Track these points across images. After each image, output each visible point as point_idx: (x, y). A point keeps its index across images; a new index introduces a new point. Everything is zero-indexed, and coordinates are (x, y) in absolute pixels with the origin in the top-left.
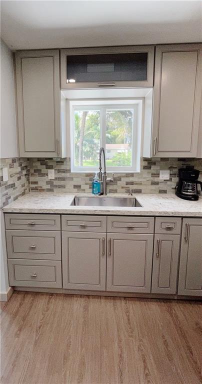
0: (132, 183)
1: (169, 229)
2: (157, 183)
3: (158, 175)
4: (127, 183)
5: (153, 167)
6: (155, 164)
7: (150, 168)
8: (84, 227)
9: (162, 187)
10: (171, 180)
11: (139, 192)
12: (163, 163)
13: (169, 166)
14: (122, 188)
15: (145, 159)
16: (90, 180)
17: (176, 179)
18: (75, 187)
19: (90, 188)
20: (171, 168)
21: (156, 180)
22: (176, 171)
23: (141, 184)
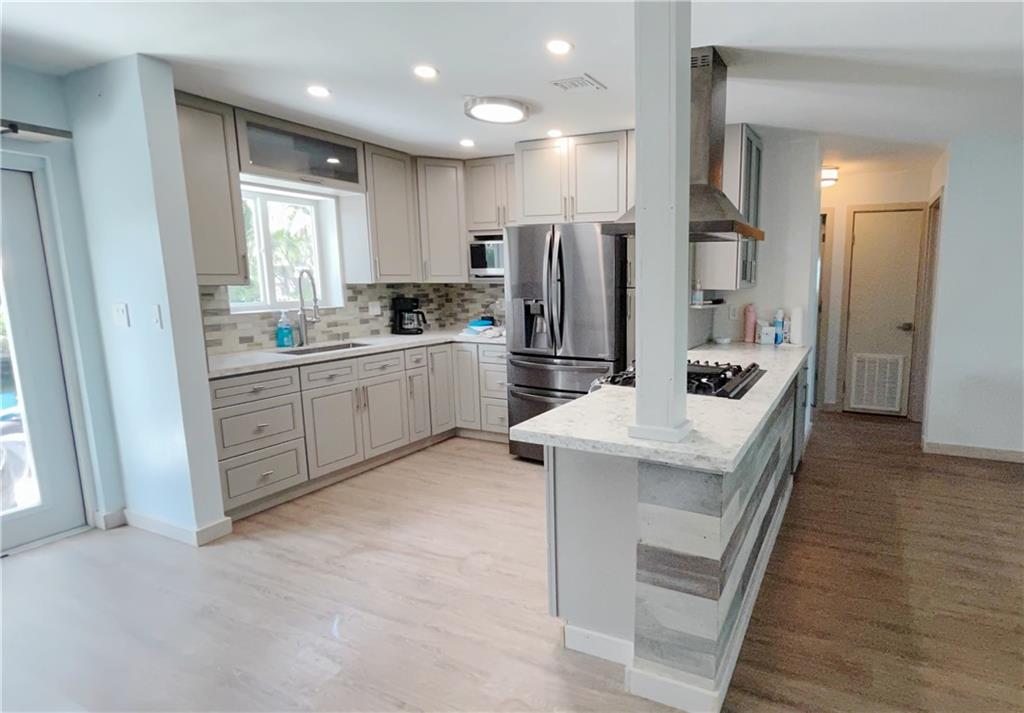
0: (335, 324)
1: (417, 361)
2: (367, 321)
3: (366, 309)
4: (329, 325)
5: (359, 297)
6: (360, 292)
7: (356, 299)
9: (374, 325)
10: (382, 315)
12: (370, 292)
13: (378, 295)
14: (323, 332)
15: (348, 287)
16: (270, 325)
17: (388, 314)
18: (243, 340)
19: (271, 339)
20: (381, 298)
21: (365, 316)
22: (387, 302)
23: (347, 324)
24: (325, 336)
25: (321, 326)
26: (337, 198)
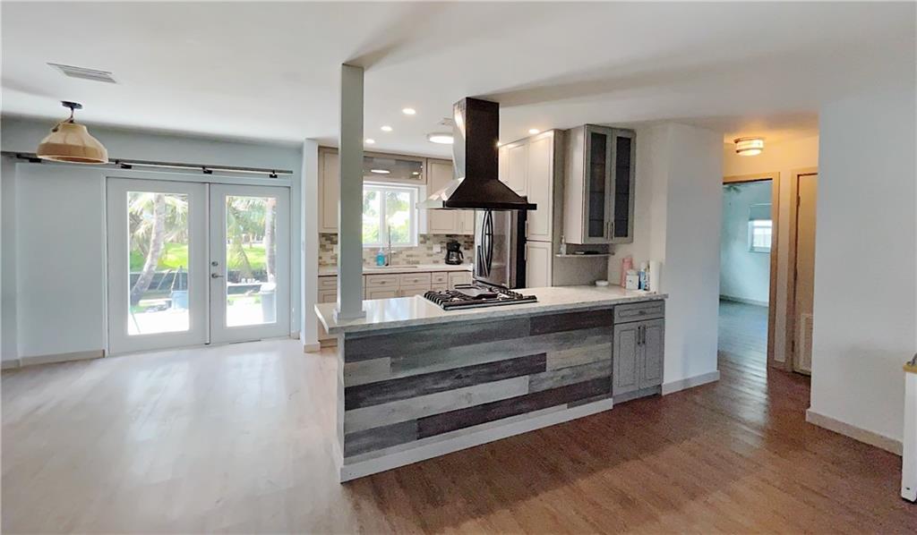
0: (411, 256)
1: (440, 280)
2: (431, 255)
3: (432, 248)
4: (408, 256)
5: (428, 242)
6: (429, 239)
7: (425, 243)
8: (383, 283)
9: (435, 258)
10: (441, 252)
11: (418, 263)
12: (436, 238)
13: (440, 241)
14: (404, 260)
15: (422, 236)
17: (445, 252)
20: (442, 242)
21: (430, 252)
22: (445, 245)
23: (418, 256)
24: (405, 262)
25: (403, 256)
26: (419, 188)
